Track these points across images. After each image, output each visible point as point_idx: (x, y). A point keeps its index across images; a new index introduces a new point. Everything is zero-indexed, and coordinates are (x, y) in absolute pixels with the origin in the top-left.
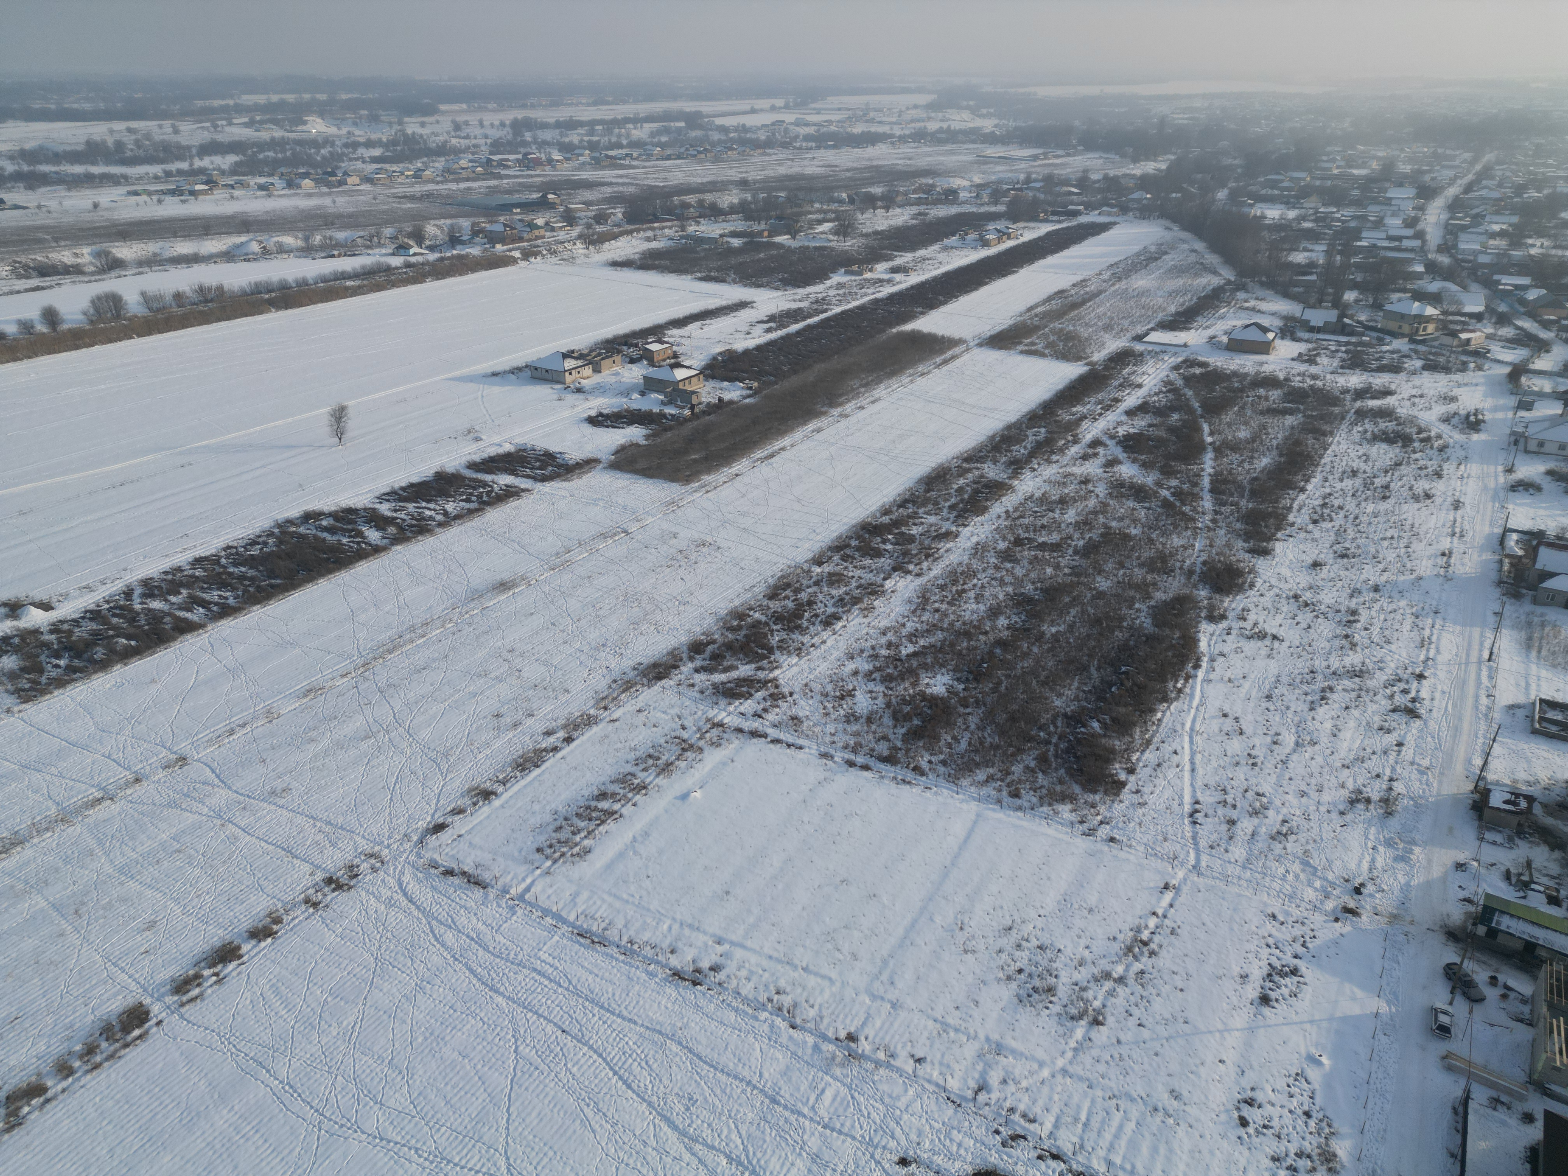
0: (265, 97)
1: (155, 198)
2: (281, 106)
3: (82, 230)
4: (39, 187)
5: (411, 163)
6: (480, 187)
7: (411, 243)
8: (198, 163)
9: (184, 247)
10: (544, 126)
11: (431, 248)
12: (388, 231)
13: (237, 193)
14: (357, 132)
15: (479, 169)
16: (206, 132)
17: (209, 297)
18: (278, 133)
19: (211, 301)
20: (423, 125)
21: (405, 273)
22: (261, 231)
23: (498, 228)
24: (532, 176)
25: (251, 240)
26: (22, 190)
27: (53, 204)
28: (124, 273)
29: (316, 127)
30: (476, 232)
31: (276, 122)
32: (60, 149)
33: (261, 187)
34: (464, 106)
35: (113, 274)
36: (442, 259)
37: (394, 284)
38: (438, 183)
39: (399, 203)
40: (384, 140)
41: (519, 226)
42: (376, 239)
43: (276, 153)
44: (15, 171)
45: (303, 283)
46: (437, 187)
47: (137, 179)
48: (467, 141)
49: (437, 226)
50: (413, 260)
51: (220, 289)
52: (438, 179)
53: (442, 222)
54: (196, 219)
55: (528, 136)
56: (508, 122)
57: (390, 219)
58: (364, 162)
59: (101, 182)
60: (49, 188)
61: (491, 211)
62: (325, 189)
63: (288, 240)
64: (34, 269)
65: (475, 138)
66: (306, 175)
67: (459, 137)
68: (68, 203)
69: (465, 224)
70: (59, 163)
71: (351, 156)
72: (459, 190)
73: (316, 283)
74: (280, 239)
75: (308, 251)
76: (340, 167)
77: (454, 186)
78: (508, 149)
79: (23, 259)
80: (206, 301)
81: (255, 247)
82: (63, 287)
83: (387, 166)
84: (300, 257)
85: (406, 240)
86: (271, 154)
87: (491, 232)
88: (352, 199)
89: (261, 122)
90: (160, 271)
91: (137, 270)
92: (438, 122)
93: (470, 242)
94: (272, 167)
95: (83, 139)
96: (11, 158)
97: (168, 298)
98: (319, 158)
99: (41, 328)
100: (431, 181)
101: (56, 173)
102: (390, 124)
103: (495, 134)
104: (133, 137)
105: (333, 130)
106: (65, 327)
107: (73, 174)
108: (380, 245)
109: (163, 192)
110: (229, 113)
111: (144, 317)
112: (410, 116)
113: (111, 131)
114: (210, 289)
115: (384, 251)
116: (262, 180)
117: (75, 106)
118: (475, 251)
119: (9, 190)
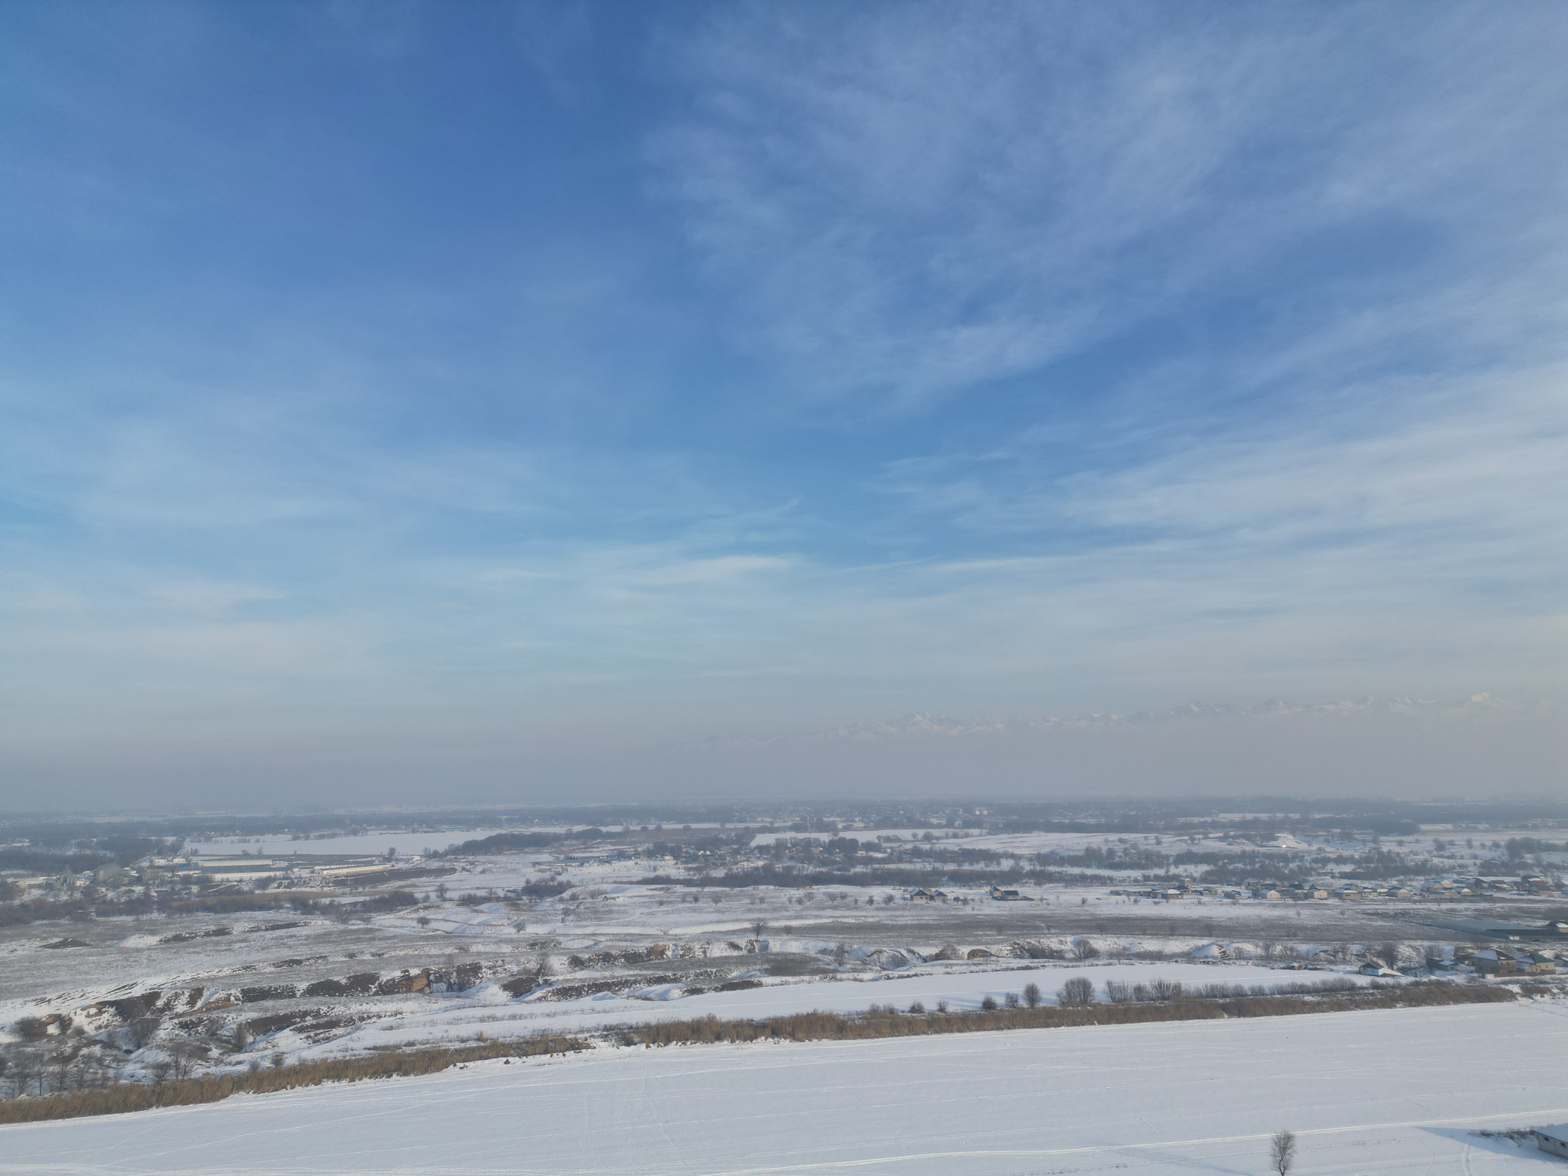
0: (1241, 815)
1: (1132, 898)
2: (1255, 823)
3: (1070, 921)
4: (1045, 884)
5: (1385, 880)
6: (1466, 909)
7: (1381, 962)
8: (1173, 870)
9: (1150, 945)
10: (1551, 848)
11: (1404, 971)
12: (1355, 948)
13: (1204, 899)
14: (1328, 849)
15: (1466, 890)
16: (1184, 844)
17: (1167, 994)
18: (1249, 847)
19: (1168, 998)
20: (1400, 844)
21: (1372, 994)
22: (1224, 936)
23: (1490, 955)
24: (1535, 901)
25: (1212, 944)
26: (1032, 885)
27: (1052, 898)
28: (1096, 962)
29: (1287, 842)
30: (1460, 958)
31: (1249, 838)
32: (1066, 854)
33: (1228, 895)
34: (1450, 826)
35: (1088, 962)
36: (1417, 984)
37: (1358, 1005)
38: (1415, 902)
39: (1369, 919)
40: (1357, 857)
41: (1517, 956)
42: (1340, 955)
43: (1245, 865)
44: (1031, 870)
45: (1259, 992)
46: (1414, 906)
47: (1120, 881)
48: (1451, 861)
49: (1412, 947)
50: (1382, 981)
51: (1177, 987)
52: (1416, 898)
53: (1418, 943)
54: (1165, 919)
55: (1529, 858)
56: (1502, 843)
57: (1358, 935)
58: (1333, 877)
59: (1091, 882)
60: (1052, 885)
61: (1481, 937)
62: (1290, 901)
63: (1248, 947)
64: (1028, 951)
65: (1462, 858)
66: (1272, 887)
67: (1442, 856)
68: (1063, 898)
69: (1447, 948)
70: (1062, 865)
71: (1320, 870)
72: (1441, 911)
73: (1272, 994)
74: (1240, 945)
75: (1267, 960)
76: (1308, 881)
77: (1434, 907)
78: (1503, 870)
79: (1021, 941)
80: (1164, 998)
81: (1215, 951)
82: (1046, 969)
83: (1358, 882)
84: (1258, 965)
85: (1375, 959)
86: (1240, 866)
87: (1480, 959)
88: (1318, 912)
89: (1234, 837)
90: (1126, 964)
91: (1107, 961)
92: (1417, 841)
93: (1452, 968)
94: (1240, 878)
95: (1084, 847)
96: (1030, 860)
97: (1130, 991)
98: (1286, 872)
99: (1023, 1003)
100: (1409, 900)
101: (1059, 873)
102: (1364, 842)
103: (1486, 854)
104: (1123, 846)
105: (1304, 846)
106: (1041, 1005)
107: (1071, 875)
108: (1344, 961)
109: (1140, 894)
110: (1206, 828)
111: (1106, 1005)
112: (1386, 835)
113: (1106, 841)
114: (1168, 987)
115: (1348, 968)
116: (1229, 889)
117: (1082, 821)
118: (1459, 979)
119: (1024, 885)
